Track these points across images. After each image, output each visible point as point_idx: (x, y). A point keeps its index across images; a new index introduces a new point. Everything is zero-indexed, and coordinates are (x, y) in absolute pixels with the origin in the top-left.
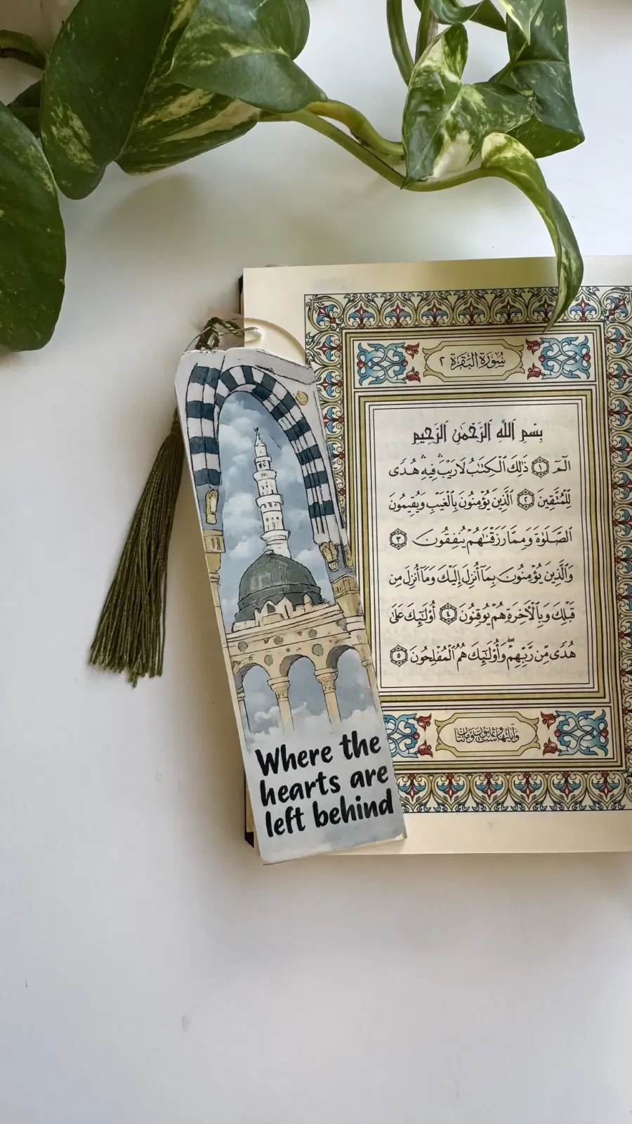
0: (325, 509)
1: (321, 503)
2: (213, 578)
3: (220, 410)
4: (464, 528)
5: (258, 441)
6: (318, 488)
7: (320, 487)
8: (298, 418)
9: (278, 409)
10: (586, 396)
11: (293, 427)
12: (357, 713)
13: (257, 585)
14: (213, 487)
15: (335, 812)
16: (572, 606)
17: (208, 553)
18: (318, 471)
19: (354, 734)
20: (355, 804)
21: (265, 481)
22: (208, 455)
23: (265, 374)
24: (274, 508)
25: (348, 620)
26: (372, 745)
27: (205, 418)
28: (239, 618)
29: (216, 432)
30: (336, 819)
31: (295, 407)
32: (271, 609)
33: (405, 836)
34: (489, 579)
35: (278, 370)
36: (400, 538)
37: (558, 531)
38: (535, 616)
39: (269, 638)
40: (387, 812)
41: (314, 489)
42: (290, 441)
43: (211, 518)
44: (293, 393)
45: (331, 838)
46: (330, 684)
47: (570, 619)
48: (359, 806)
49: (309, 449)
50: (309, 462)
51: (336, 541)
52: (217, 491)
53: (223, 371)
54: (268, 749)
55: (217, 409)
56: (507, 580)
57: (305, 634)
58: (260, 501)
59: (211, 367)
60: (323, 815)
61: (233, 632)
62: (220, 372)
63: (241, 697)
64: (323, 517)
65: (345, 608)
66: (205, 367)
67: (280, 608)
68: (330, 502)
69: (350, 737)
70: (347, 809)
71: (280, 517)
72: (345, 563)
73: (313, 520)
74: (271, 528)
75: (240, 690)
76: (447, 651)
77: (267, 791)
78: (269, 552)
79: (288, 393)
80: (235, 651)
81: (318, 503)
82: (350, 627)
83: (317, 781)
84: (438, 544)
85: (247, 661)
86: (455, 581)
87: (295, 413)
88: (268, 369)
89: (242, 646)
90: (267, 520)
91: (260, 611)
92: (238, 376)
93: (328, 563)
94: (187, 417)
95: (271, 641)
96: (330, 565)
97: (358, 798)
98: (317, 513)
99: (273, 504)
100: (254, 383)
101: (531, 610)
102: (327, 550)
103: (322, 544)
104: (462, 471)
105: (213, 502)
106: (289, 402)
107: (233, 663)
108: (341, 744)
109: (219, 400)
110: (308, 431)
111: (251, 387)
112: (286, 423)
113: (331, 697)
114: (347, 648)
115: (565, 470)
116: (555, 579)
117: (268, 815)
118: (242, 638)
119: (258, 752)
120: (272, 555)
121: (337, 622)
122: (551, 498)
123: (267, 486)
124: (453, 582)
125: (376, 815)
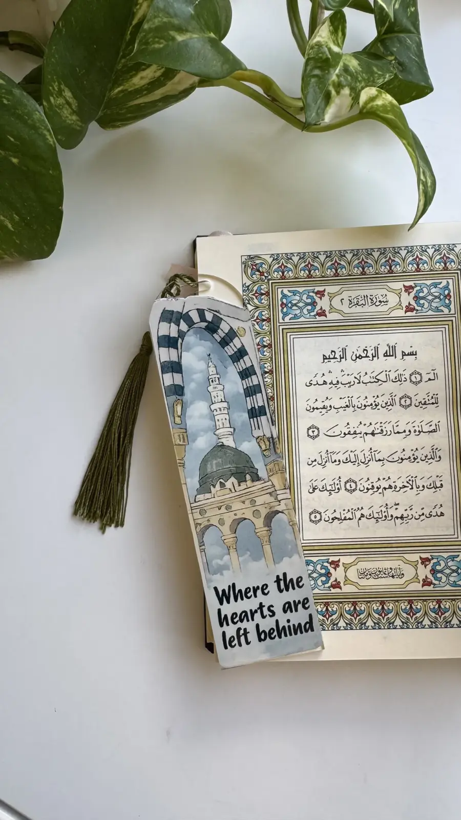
0: (260, 412)
1: (257, 407)
2: (180, 463)
3: (183, 341)
4: (361, 423)
5: (210, 364)
6: (254, 396)
7: (256, 396)
8: (239, 346)
9: (224, 340)
10: (448, 325)
11: (235, 353)
12: (286, 559)
13: (212, 467)
14: (179, 397)
15: (272, 631)
16: (441, 479)
17: (176, 445)
18: (254, 384)
19: (285, 574)
20: (286, 625)
21: (216, 392)
22: (175, 374)
23: (214, 314)
24: (223, 412)
25: (278, 492)
26: (298, 582)
27: (172, 347)
28: (199, 492)
29: (180, 357)
30: (273, 636)
31: (237, 338)
32: (222, 485)
33: (323, 648)
34: (380, 460)
35: (223, 311)
36: (314, 431)
37: (429, 424)
38: (414, 487)
39: (221, 506)
40: (310, 631)
41: (251, 397)
42: (233, 363)
43: (178, 420)
44: (235, 328)
45: (268, 650)
46: (266, 539)
47: (440, 488)
48: (289, 627)
49: (247, 369)
50: (247, 378)
51: (269, 435)
52: (182, 400)
53: (184, 313)
54: (223, 586)
55: (180, 340)
56: (393, 460)
57: (247, 502)
58: (213, 407)
59: (175, 311)
60: (263, 634)
61: (195, 502)
62: (182, 313)
63: (202, 549)
64: (259, 418)
65: (276, 483)
66: (170, 311)
67: (228, 484)
68: (263, 407)
69: (281, 577)
70: (280, 629)
71: (228, 418)
72: (275, 451)
73: (252, 420)
74: (221, 426)
75: (202, 544)
76: (350, 513)
77: (223, 617)
78: (220, 444)
79: (231, 328)
80: (197, 516)
81: (255, 407)
82: (280, 497)
83: (258, 609)
84: (343, 435)
85: (206, 524)
86: (355, 462)
87: (237, 343)
88: (216, 311)
89: (202, 512)
90: (218, 420)
91: (214, 486)
92: (195, 317)
93: (263, 451)
94: (159, 347)
95: (223, 508)
96: (264, 453)
97: (288, 621)
98: (254, 415)
99: (222, 409)
100: (206, 321)
101: (411, 482)
102: (262, 441)
103: (258, 437)
104: (358, 381)
105: (179, 408)
106: (232, 334)
107: (197, 525)
108: (275, 582)
109: (182, 335)
110: (246, 355)
111: (204, 324)
112: (230, 350)
113: (267, 548)
114: (278, 512)
115: (434, 380)
116: (428, 459)
117: (224, 633)
118: (203, 506)
119: (216, 589)
120: (223, 446)
121: (270, 493)
122: (424, 400)
123: (217, 396)
124: (354, 463)
125: (301, 633)
